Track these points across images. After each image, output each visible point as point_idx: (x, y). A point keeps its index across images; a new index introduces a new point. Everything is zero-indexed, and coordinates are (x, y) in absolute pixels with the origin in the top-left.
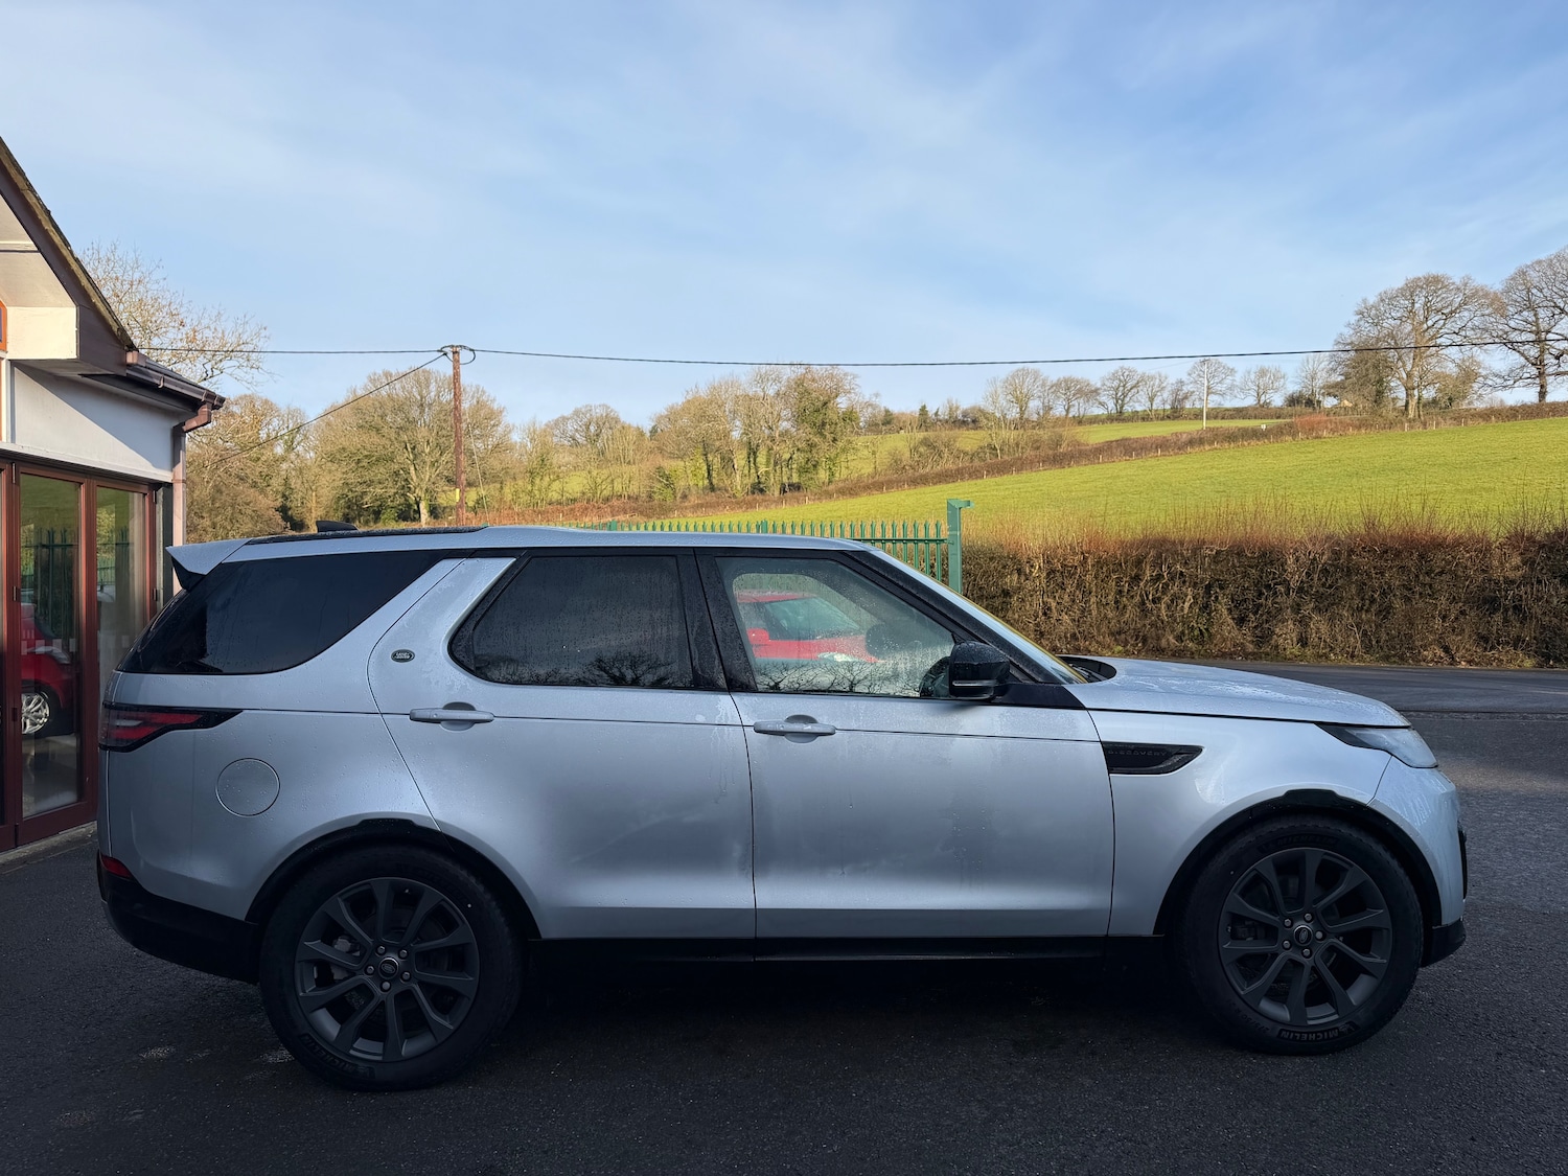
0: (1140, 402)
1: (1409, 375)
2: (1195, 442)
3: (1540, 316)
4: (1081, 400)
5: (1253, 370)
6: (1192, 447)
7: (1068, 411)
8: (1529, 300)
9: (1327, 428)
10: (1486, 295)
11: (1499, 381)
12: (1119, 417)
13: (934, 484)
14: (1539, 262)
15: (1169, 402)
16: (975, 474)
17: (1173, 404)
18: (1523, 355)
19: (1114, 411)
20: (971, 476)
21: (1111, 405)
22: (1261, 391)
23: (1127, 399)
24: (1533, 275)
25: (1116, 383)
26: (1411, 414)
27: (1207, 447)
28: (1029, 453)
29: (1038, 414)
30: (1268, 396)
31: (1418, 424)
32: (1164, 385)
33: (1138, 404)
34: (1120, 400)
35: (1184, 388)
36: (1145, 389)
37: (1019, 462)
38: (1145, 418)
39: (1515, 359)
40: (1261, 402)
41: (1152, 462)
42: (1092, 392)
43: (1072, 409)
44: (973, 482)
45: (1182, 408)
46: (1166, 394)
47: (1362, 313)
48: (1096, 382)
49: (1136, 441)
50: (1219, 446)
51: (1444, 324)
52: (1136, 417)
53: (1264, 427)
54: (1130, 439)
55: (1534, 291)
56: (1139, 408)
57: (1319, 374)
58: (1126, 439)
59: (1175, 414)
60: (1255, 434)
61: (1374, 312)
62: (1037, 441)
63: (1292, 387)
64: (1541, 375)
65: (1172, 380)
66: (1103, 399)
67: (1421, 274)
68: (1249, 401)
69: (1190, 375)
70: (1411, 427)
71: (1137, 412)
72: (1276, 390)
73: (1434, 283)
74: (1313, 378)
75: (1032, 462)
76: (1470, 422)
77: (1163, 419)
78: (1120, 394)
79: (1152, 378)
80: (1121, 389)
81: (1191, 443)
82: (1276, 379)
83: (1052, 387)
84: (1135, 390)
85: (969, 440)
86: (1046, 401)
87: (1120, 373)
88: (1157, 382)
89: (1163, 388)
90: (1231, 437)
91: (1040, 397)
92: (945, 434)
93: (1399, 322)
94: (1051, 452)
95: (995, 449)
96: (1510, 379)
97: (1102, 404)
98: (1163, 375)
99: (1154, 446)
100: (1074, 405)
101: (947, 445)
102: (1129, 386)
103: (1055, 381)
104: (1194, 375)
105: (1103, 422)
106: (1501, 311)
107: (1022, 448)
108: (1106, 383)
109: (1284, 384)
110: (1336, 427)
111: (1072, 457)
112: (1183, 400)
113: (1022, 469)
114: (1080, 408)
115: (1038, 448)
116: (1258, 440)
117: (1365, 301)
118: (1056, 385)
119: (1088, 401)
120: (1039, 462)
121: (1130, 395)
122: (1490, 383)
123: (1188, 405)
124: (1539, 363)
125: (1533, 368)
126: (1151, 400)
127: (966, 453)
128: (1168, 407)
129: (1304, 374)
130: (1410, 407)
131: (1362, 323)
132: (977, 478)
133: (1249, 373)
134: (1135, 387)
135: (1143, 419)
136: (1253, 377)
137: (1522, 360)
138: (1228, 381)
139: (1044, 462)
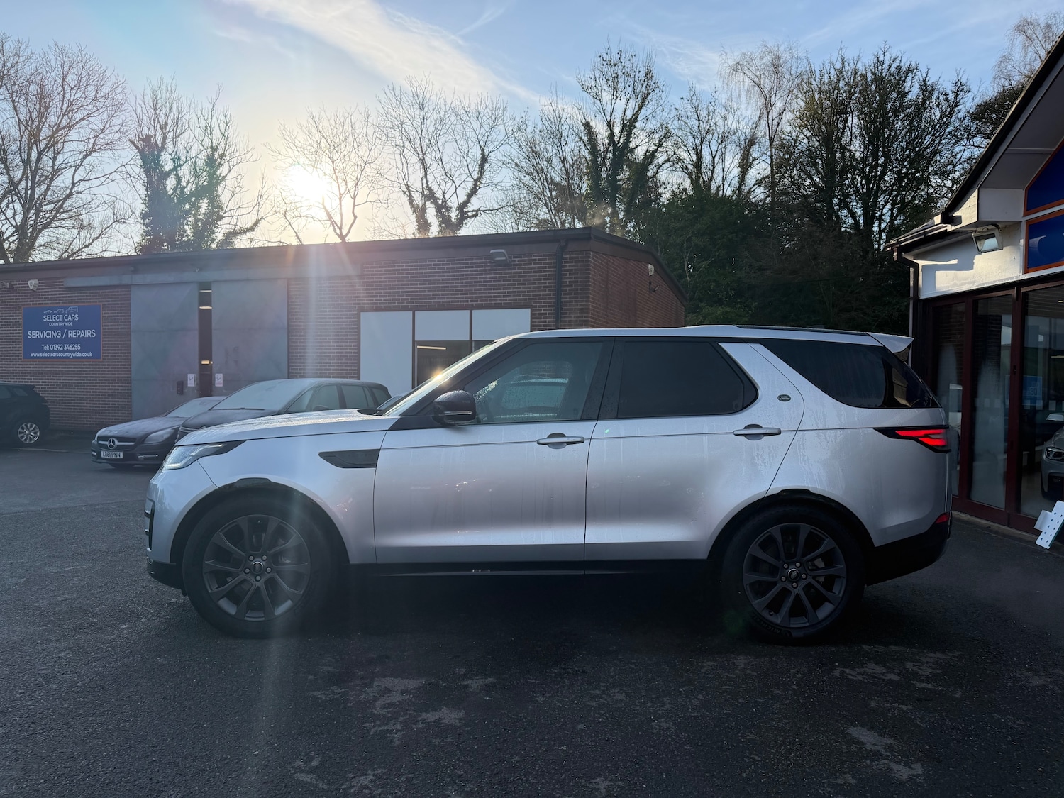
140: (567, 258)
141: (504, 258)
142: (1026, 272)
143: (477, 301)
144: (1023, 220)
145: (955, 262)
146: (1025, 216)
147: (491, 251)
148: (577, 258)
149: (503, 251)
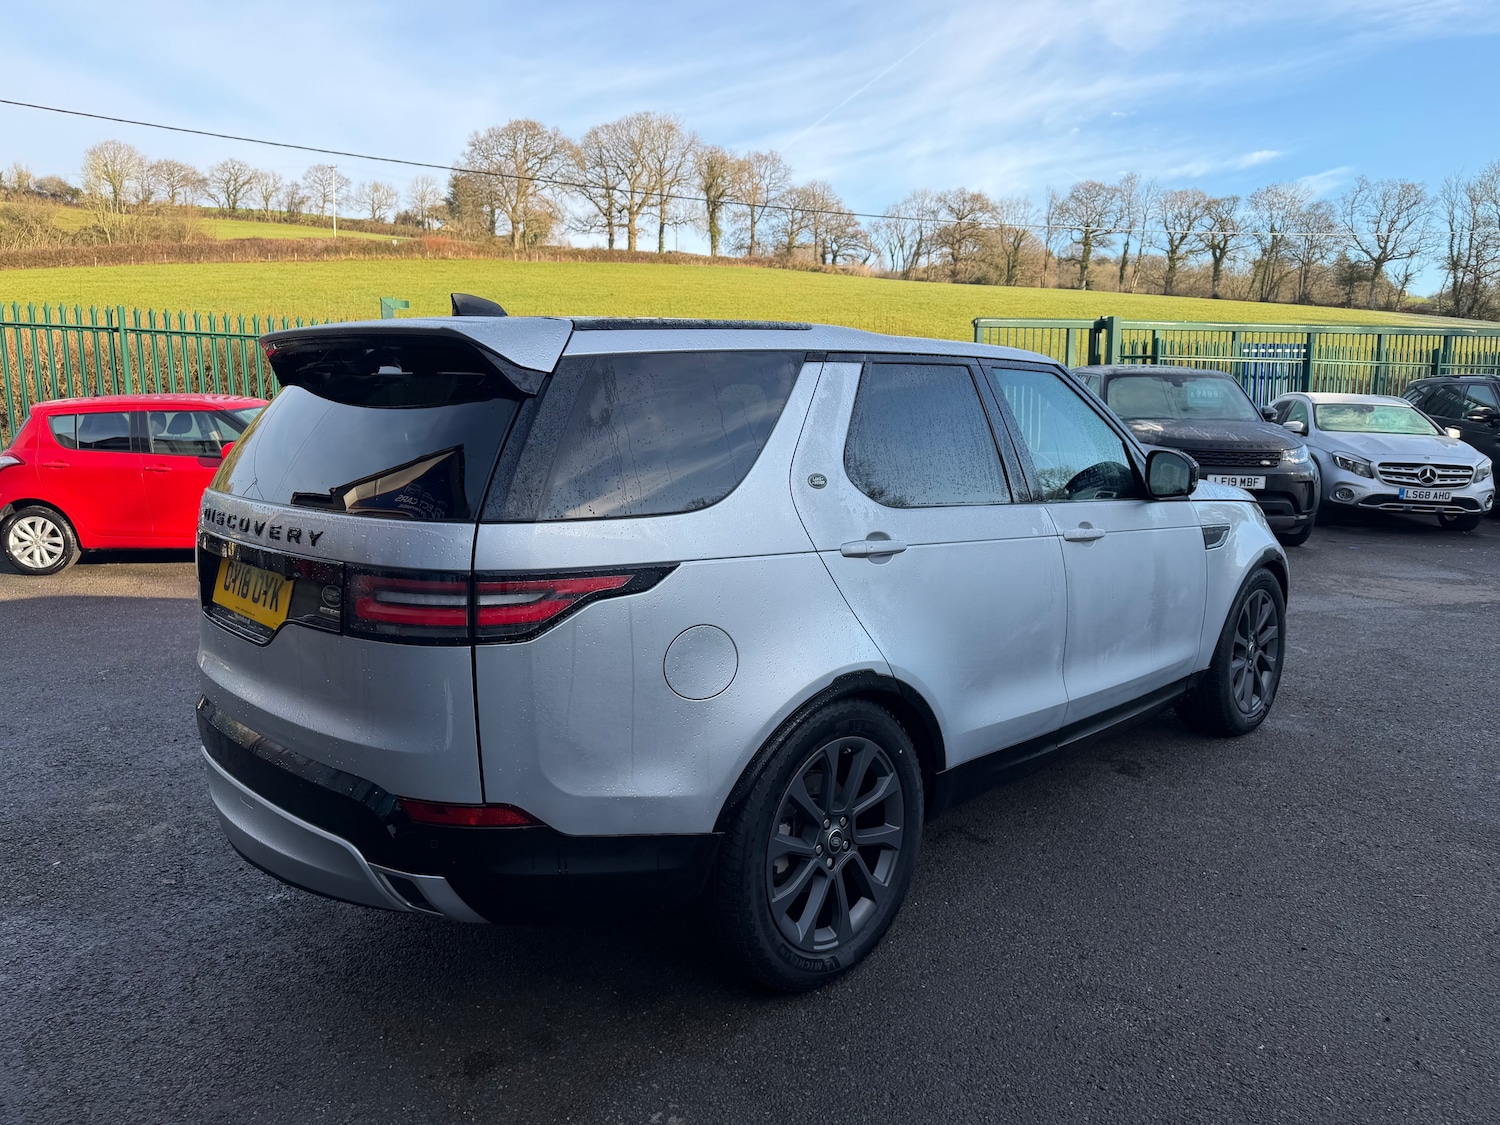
0: (255, 200)
1: (514, 209)
2: (331, 250)
3: (608, 173)
4: (188, 189)
5: (367, 185)
6: (328, 254)
7: (173, 197)
8: (601, 158)
9: (451, 249)
10: (571, 147)
11: (580, 225)
12: (232, 213)
13: (28, 267)
14: (607, 126)
15: (285, 204)
16: (82, 260)
17: (289, 207)
18: (597, 205)
19: (226, 206)
20: (77, 262)
21: (223, 198)
22: (376, 206)
23: (239, 195)
24: (603, 137)
25: (226, 176)
26: (518, 245)
27: (343, 257)
28: (146, 241)
29: (137, 197)
30: (382, 212)
31: (524, 256)
32: (279, 185)
33: (251, 201)
34: (232, 195)
35: (300, 192)
36: (259, 187)
37: (138, 252)
38: (261, 218)
39: (591, 207)
40: (377, 217)
41: (290, 266)
42: (199, 181)
43: (177, 197)
44: (82, 269)
45: (299, 213)
46: (281, 196)
47: (474, 145)
48: (203, 171)
49: (271, 242)
50: (354, 257)
51: (540, 168)
52: (248, 216)
53: (395, 242)
54: (262, 240)
55: (605, 151)
56: (254, 207)
57: (428, 197)
58: (258, 239)
59: (292, 218)
60: (388, 249)
61: (484, 146)
62: (155, 229)
63: (404, 206)
64: (610, 224)
65: (287, 181)
66: (213, 191)
67: (521, 118)
68: (365, 215)
69: (305, 179)
70: (519, 258)
71: (252, 211)
72: (390, 207)
73: (532, 128)
74: (422, 200)
75: (154, 253)
76: (563, 259)
77: (279, 221)
78: (231, 188)
79: (266, 177)
80: (232, 183)
81: (327, 250)
82: (389, 196)
83: (151, 168)
84: (246, 187)
85: (66, 219)
86: (145, 182)
87: (230, 166)
88: (271, 181)
89: (277, 189)
90: (367, 249)
91: (137, 178)
92: (34, 207)
93: (503, 159)
94: (175, 244)
95: (104, 232)
96: (586, 225)
97: (212, 196)
98: (277, 175)
99: (290, 250)
100: (179, 193)
101: (39, 221)
102: (241, 180)
103: (154, 162)
104: (310, 180)
105: (215, 217)
106: (581, 164)
107: (138, 235)
108: (215, 173)
109: (397, 202)
110: (459, 250)
111: (201, 252)
112: (299, 204)
113: (142, 260)
114: (185, 196)
115: (157, 237)
116: (391, 254)
117: (476, 133)
118: (156, 167)
119: (196, 191)
120: (162, 253)
121: (242, 191)
122: (574, 226)
123: (305, 210)
124: (608, 214)
125: (605, 218)
126: (266, 199)
127: (65, 234)
128: (284, 209)
129: (414, 195)
130: (516, 240)
131: (475, 154)
132: (86, 264)
133: (364, 185)
134: (247, 182)
135: (259, 219)
136: (367, 190)
137: (596, 210)
138: (344, 191)
139: (168, 253)
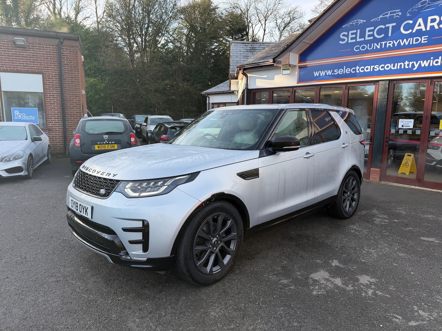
140: (64, 49)
141: (24, 44)
142: (297, 83)
143: (4, 67)
144: (298, 65)
145: (266, 76)
146: (298, 64)
147: (15, 38)
148: (71, 49)
149: (24, 39)
